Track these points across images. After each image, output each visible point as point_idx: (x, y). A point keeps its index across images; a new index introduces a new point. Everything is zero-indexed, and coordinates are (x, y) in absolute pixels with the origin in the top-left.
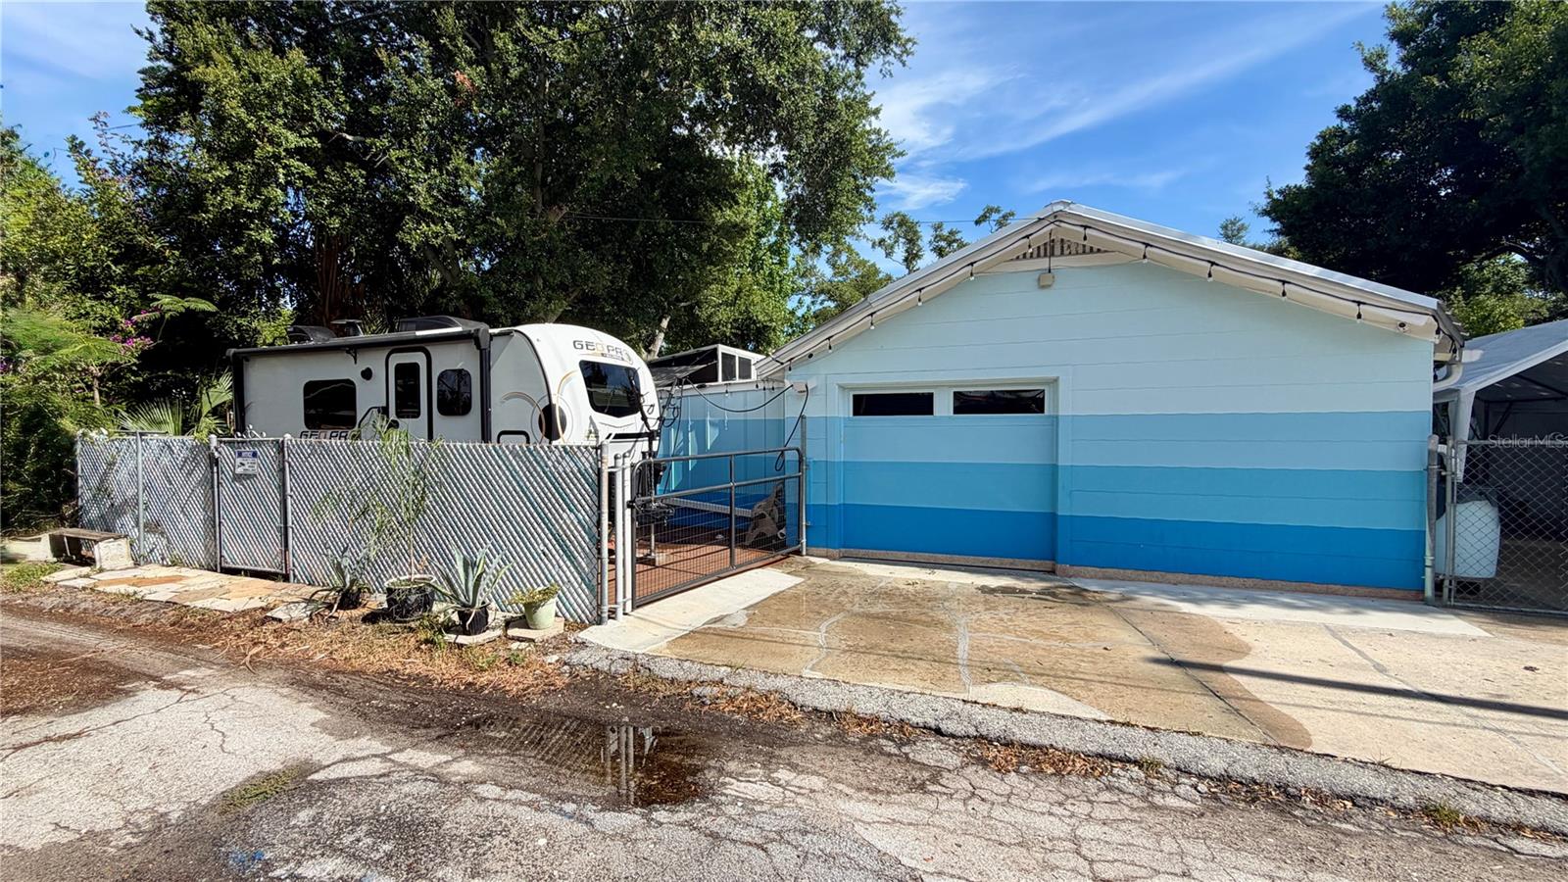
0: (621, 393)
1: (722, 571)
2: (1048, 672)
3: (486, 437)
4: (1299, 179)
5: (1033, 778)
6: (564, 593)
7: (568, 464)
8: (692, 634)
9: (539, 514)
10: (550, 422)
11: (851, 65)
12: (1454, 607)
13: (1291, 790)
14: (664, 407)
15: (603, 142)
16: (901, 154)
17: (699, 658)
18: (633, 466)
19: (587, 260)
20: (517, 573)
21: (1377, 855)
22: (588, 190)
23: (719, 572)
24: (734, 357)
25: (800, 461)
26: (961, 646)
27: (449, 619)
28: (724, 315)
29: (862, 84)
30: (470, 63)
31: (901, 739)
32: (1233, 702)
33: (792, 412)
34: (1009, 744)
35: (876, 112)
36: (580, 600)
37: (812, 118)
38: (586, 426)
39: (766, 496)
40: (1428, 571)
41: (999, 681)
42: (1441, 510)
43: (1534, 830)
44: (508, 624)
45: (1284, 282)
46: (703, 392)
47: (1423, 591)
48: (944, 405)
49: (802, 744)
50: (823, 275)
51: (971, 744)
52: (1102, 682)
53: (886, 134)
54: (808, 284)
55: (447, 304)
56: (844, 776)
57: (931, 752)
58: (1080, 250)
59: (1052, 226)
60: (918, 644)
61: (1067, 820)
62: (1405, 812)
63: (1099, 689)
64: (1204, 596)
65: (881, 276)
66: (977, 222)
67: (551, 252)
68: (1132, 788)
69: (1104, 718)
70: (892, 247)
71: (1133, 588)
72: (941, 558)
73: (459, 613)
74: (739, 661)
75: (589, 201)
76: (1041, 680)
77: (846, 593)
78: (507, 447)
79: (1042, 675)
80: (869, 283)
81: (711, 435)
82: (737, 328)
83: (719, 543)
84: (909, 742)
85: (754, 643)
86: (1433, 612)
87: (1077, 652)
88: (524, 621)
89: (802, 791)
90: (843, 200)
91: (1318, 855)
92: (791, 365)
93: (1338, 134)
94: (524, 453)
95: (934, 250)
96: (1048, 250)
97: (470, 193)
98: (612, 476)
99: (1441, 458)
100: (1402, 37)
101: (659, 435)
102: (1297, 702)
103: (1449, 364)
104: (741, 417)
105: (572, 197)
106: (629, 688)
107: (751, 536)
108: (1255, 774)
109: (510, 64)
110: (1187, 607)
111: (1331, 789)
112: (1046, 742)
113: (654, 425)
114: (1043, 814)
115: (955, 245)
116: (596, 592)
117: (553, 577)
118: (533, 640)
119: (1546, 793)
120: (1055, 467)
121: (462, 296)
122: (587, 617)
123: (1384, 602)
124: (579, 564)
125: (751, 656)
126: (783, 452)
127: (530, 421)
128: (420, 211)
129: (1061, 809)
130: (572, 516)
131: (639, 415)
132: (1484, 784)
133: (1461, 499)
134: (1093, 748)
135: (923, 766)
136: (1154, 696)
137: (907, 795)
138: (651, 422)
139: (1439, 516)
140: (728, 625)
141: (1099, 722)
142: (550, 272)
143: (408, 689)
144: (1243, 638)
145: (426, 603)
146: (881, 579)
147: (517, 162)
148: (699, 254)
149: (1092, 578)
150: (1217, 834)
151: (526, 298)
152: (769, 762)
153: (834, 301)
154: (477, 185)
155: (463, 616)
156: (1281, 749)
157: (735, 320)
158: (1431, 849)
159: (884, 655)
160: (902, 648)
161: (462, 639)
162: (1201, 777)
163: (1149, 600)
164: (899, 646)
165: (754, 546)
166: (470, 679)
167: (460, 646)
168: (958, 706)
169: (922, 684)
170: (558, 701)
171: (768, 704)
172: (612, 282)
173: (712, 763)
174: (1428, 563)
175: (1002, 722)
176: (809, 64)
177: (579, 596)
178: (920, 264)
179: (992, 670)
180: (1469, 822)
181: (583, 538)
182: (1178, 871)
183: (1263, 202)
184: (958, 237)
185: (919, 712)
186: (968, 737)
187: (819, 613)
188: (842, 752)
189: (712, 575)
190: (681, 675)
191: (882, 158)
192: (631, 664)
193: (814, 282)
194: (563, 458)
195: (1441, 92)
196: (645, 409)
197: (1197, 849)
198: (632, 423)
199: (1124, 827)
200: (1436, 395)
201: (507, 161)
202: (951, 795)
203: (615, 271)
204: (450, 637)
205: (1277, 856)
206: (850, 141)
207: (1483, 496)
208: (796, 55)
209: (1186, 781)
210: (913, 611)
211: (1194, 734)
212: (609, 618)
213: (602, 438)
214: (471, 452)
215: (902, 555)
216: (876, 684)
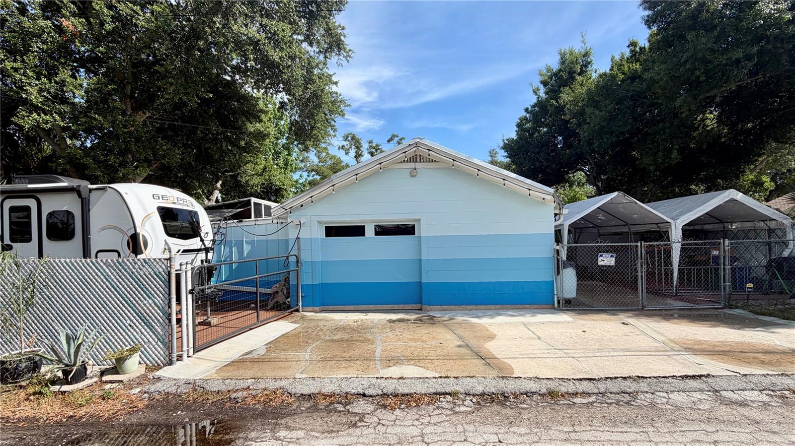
0: (188, 225)
1: (252, 325)
2: (415, 358)
3: (86, 254)
4: (514, 136)
5: (406, 410)
6: (145, 349)
7: (147, 270)
8: (233, 363)
9: (126, 302)
10: (135, 244)
11: (322, 57)
12: (564, 310)
13: (506, 395)
14: (215, 234)
15: (173, 78)
16: (349, 105)
17: (235, 376)
18: (193, 269)
19: (164, 146)
20: (110, 340)
21: (532, 415)
22: (164, 104)
23: (250, 326)
24: (261, 204)
25: (298, 262)
26: (377, 351)
27: (55, 376)
28: (256, 180)
29: (327, 68)
30: (74, 15)
31: (346, 402)
32: (488, 361)
33: (292, 235)
34: (396, 396)
35: (336, 83)
36: (157, 352)
37: (301, 81)
38: (162, 246)
39: (280, 281)
40: (555, 296)
41: (394, 365)
42: (558, 273)
43: (581, 394)
44: (103, 373)
45: (504, 180)
46: (239, 224)
47: (554, 305)
48: (370, 231)
49: (294, 414)
50: (313, 162)
51: (379, 399)
52: (438, 359)
53: (340, 95)
54: (305, 166)
55: (56, 167)
56: (315, 427)
57: (361, 406)
58: (428, 161)
59: (415, 149)
60: (357, 352)
61: (419, 427)
62: (543, 395)
63: (436, 362)
64: (481, 314)
65: (343, 164)
66: (388, 141)
67: (138, 140)
68: (447, 406)
69: (437, 375)
70: (348, 150)
71: (454, 314)
72: (371, 307)
73: (63, 371)
74: (259, 375)
75: (165, 110)
76: (412, 362)
77: (322, 330)
78: (101, 261)
79: (413, 360)
80: (336, 167)
81: (247, 249)
82: (264, 188)
83: (252, 309)
84: (350, 403)
85: (269, 363)
86: (557, 313)
87: (429, 346)
88: (115, 370)
89: (292, 440)
90: (319, 125)
91: (513, 420)
92: (291, 210)
93: (525, 118)
94: (115, 264)
95: (369, 153)
96: (414, 159)
97: (75, 97)
98: (178, 276)
99: (558, 251)
100: (545, 83)
101: (212, 249)
102: (511, 356)
103: (559, 214)
104: (264, 238)
105: (152, 107)
106: (190, 400)
107: (271, 304)
108: (494, 391)
109: (105, 21)
110: (474, 320)
111: (520, 392)
112: (413, 392)
113: (208, 244)
114: (409, 426)
115: (379, 151)
116: (169, 347)
117: (137, 340)
118: (122, 381)
119: (585, 379)
120: (420, 260)
121: (68, 163)
122: (162, 362)
123: (542, 310)
124: (156, 330)
125: (268, 371)
126: (288, 257)
127: (120, 242)
128: (32, 104)
129: (417, 422)
130: (151, 301)
131: (198, 238)
132: (567, 379)
133: (564, 268)
134: (432, 390)
135: (356, 414)
136: (458, 362)
137: (347, 431)
138: (206, 243)
139: (558, 275)
140: (255, 355)
141: (435, 378)
142: (137, 151)
143: (17, 429)
144: (493, 332)
145: (35, 366)
146: (341, 320)
147: (112, 81)
148: (239, 147)
149: (437, 311)
150: (478, 419)
151: (119, 166)
152: (275, 427)
153: (319, 175)
154: (79, 93)
155: (66, 373)
156: (503, 377)
157: (263, 184)
158: (550, 408)
159: (339, 360)
160: (349, 355)
161: (65, 388)
162: (474, 395)
163: (460, 319)
164: (347, 355)
165: (272, 309)
166: (71, 414)
167: (63, 393)
168: (374, 380)
169: (357, 372)
170: (139, 416)
171: (276, 396)
172: (181, 159)
173: (241, 435)
174: (555, 293)
175: (394, 386)
176: (297, 53)
177: (156, 349)
178: (362, 159)
179: (391, 361)
180: (562, 395)
181: (158, 314)
182: (463, 440)
183: (502, 144)
184: (380, 147)
185: (354, 387)
186: (378, 395)
187: (307, 342)
188: (315, 415)
189: (246, 328)
190: (223, 388)
191: (339, 106)
192: (191, 386)
193: (308, 165)
194: (144, 266)
195: (556, 107)
196: (202, 235)
197: (470, 428)
198: (195, 243)
199: (443, 424)
200: (556, 227)
201: (103, 80)
202: (369, 426)
203: (183, 153)
204: (56, 388)
205: (499, 424)
206: (321, 96)
207: (571, 266)
208: (290, 48)
209: (468, 398)
210: (356, 336)
211: (472, 377)
212: (177, 360)
213: (174, 252)
214: (73, 264)
215: (352, 307)
216: (335, 376)
